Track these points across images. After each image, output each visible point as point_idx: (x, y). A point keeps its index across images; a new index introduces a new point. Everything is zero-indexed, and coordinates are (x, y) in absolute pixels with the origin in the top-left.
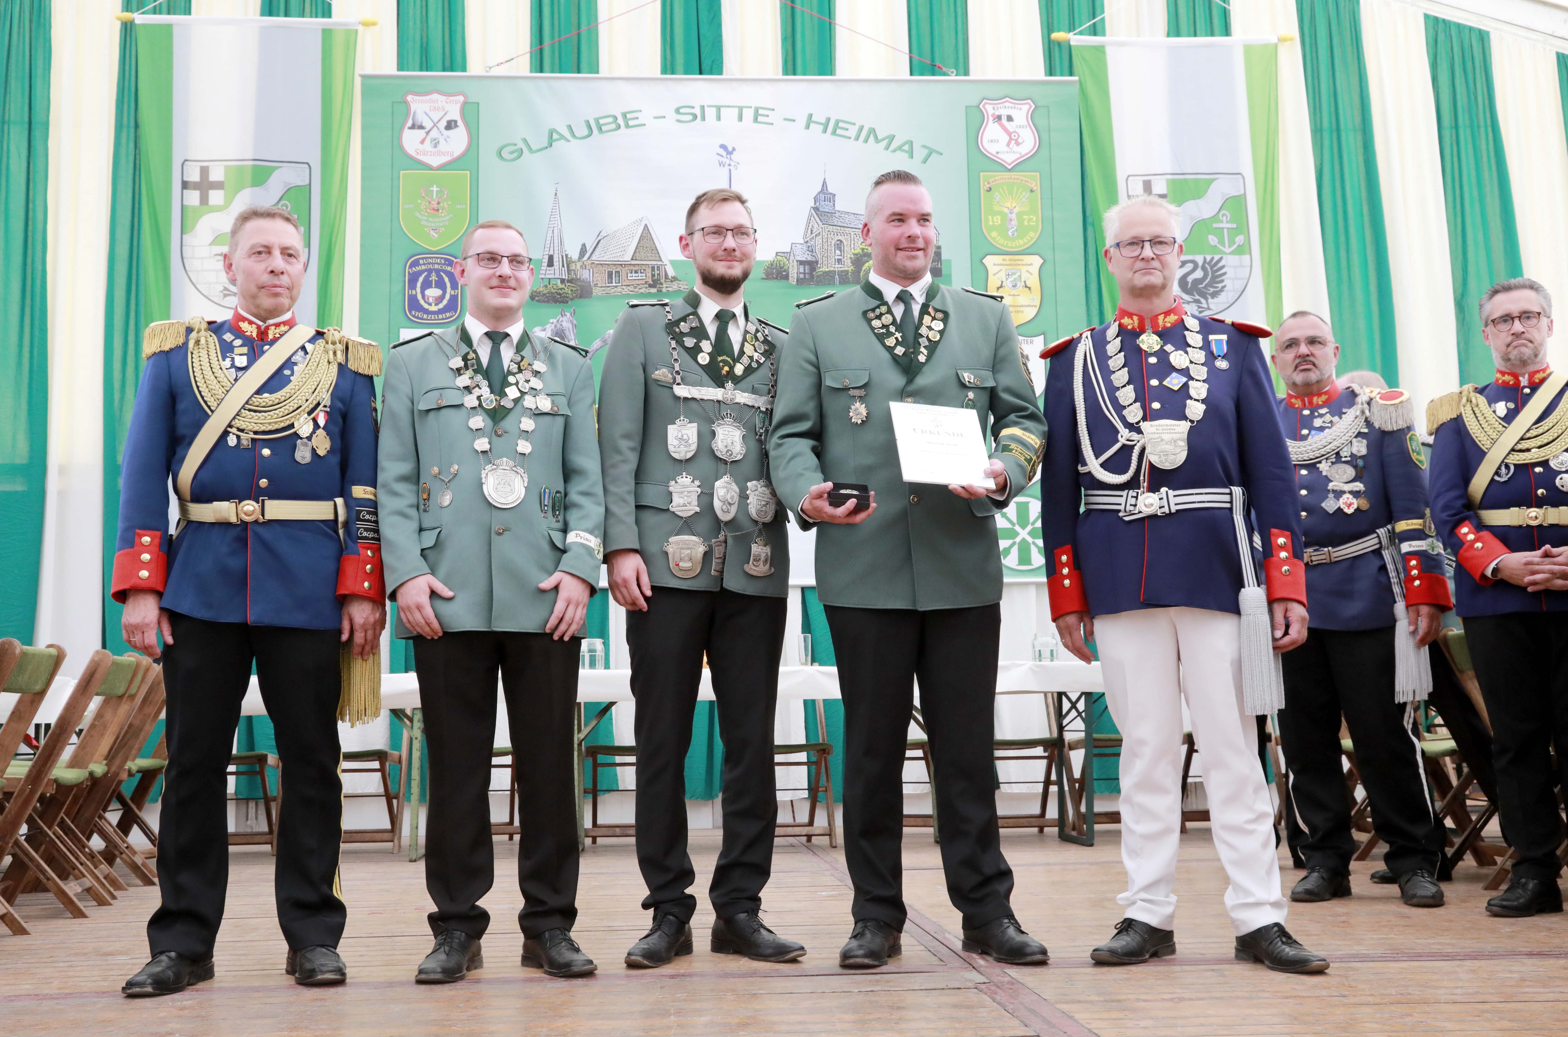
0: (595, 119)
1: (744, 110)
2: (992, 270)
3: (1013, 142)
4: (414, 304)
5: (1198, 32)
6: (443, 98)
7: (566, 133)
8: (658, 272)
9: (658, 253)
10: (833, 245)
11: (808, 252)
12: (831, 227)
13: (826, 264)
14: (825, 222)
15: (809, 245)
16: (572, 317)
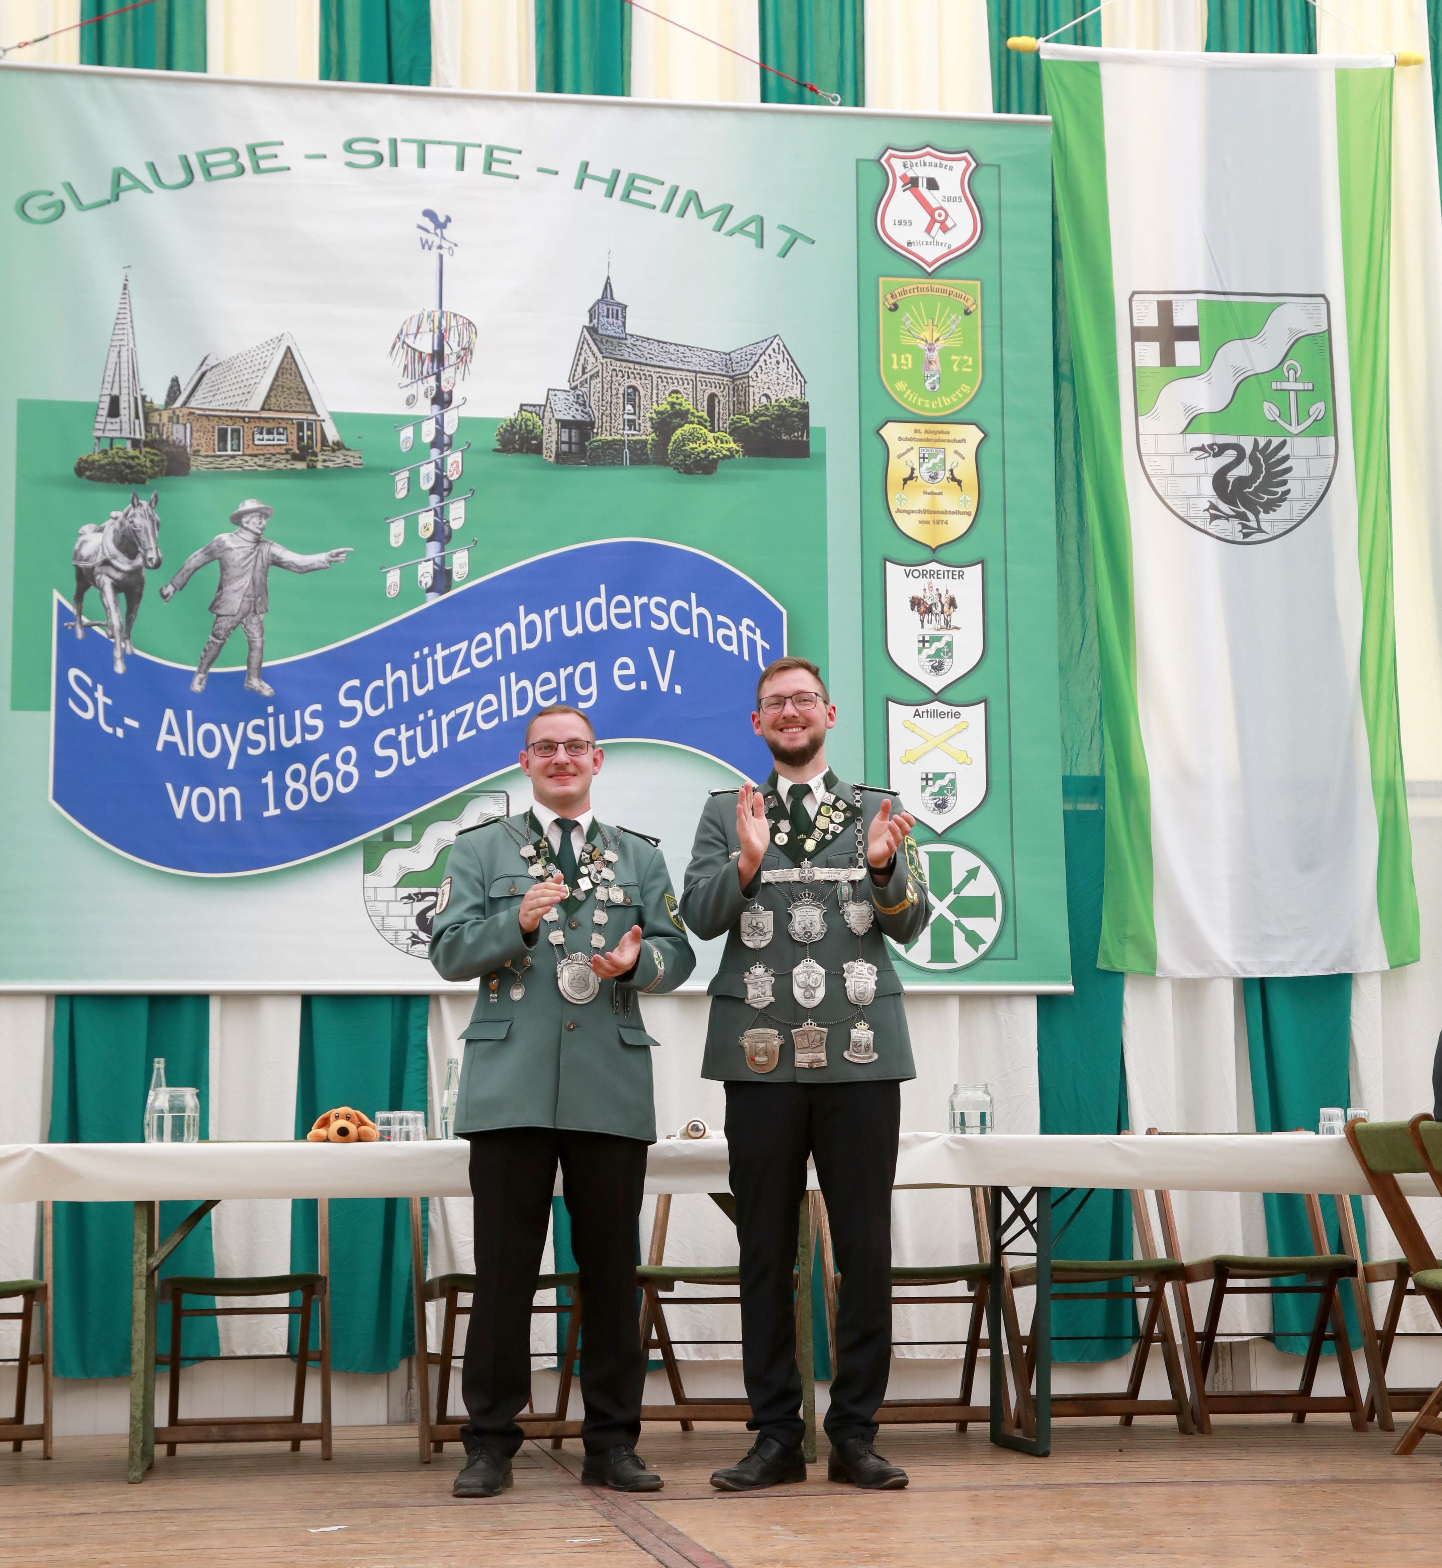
0: (198, 154)
1: (468, 150)
2: (895, 448)
3: (937, 225)
5: (1257, 45)
7: (145, 176)
8: (309, 433)
9: (310, 399)
10: (621, 396)
11: (577, 406)
12: (619, 363)
13: (608, 428)
14: (607, 355)
15: (578, 392)
16: (153, 508)
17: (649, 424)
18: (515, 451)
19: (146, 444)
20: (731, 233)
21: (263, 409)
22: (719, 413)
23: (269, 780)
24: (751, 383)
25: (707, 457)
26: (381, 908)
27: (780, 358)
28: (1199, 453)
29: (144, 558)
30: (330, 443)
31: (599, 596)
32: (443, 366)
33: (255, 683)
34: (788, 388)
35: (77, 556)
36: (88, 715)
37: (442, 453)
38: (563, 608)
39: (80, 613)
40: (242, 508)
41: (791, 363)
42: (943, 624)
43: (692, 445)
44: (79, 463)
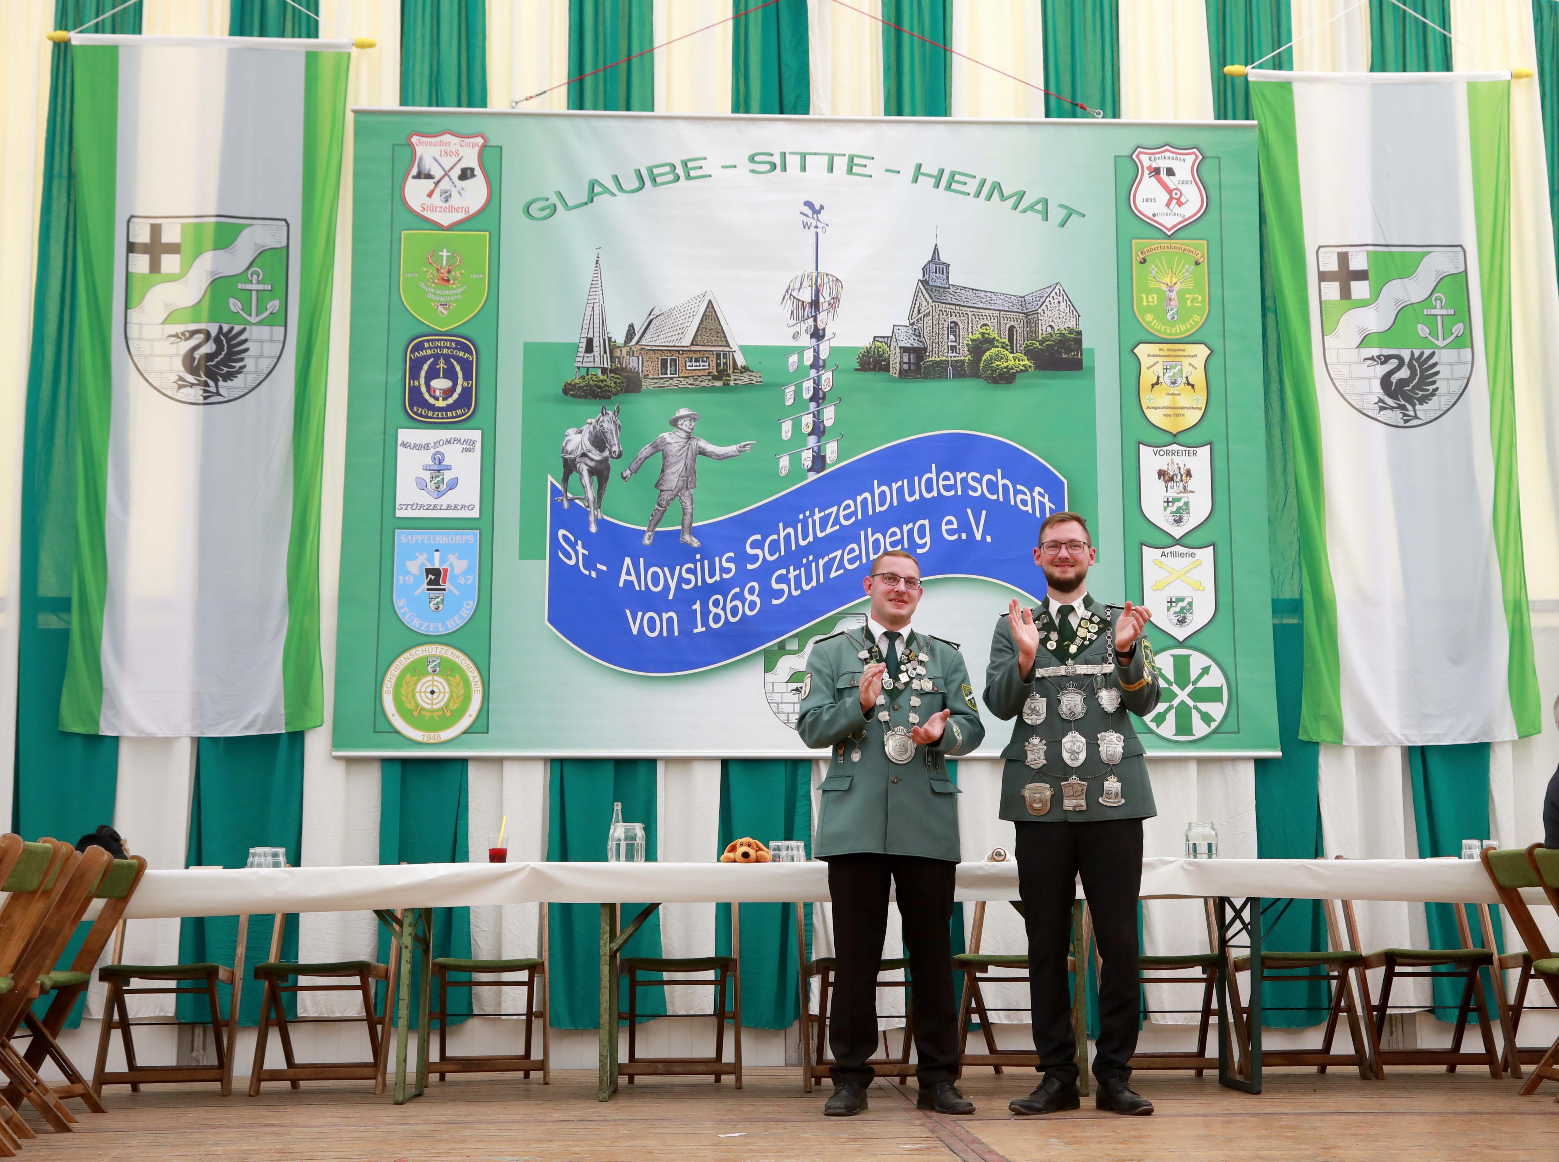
0: (647, 168)
1: (835, 158)
2: (1145, 362)
3: (1174, 201)
4: (416, 398)
5: (1408, 66)
6: (457, 140)
7: (611, 185)
8: (725, 361)
9: (725, 337)
10: (945, 329)
11: (914, 337)
12: (944, 306)
13: (937, 352)
14: (936, 300)
15: (915, 327)
16: (616, 416)
17: (966, 348)
18: (871, 370)
19: (611, 371)
20: (1024, 211)
21: (692, 344)
22: (1017, 340)
23: (697, 606)
24: (1040, 318)
25: (1008, 371)
26: (777, 697)
27: (1061, 299)
28: (1370, 362)
29: (610, 451)
30: (740, 368)
31: (931, 472)
32: (819, 310)
33: (687, 538)
34: (1067, 321)
35: (564, 451)
36: (572, 562)
37: (818, 372)
38: (905, 481)
39: (566, 490)
40: (677, 415)
41: (1069, 303)
42: (1182, 489)
43: (997, 363)
44: (565, 386)
